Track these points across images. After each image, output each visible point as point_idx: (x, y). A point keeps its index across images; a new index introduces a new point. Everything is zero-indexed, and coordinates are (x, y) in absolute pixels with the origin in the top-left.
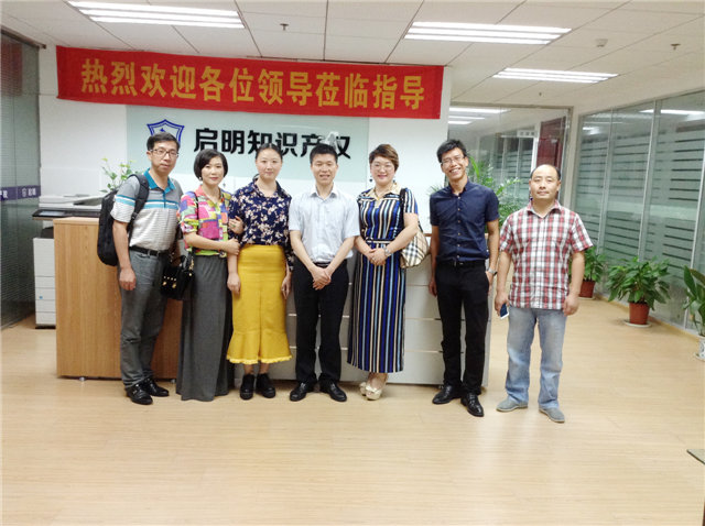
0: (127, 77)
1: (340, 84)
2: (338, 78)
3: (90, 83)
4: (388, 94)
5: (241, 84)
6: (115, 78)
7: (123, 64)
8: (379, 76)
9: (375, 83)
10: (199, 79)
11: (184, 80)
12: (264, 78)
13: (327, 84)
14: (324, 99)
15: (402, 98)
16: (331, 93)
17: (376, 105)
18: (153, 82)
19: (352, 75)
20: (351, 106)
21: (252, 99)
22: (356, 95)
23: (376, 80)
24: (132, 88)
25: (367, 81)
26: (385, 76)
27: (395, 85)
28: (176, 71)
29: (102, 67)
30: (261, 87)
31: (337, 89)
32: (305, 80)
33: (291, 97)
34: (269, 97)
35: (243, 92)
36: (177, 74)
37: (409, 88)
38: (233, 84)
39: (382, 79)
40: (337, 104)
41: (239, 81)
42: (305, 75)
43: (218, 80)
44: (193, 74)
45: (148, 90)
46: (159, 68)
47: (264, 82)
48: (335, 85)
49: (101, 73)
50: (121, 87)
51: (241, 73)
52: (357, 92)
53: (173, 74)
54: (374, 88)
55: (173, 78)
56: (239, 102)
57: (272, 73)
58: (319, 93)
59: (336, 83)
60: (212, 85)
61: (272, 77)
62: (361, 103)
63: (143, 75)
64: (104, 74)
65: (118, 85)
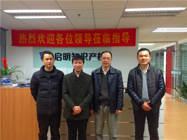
0: (33, 38)
1: (101, 37)
2: (100, 34)
3: (22, 41)
4: (117, 39)
5: (69, 38)
6: (29, 39)
7: (32, 34)
8: (114, 33)
9: (113, 35)
10: (55, 38)
11: (51, 38)
12: (76, 36)
13: (97, 37)
14: (96, 41)
15: (122, 39)
16: (98, 39)
17: (113, 42)
18: (41, 39)
19: (105, 33)
20: (105, 43)
21: (72, 43)
22: (107, 40)
23: (113, 34)
24: (35, 41)
25: (110, 35)
26: (116, 33)
27: (120, 36)
28: (48, 35)
29: (25, 36)
30: (75, 39)
31: (100, 38)
32: (90, 36)
33: (85, 41)
34: (78, 42)
35: (70, 41)
36: (49, 37)
37: (124, 36)
38: (66, 39)
39: (115, 34)
40: (100, 43)
41: (68, 37)
42: (90, 34)
43: (62, 37)
44: (54, 36)
45: (40, 42)
46: (43, 35)
47: (76, 37)
48: (99, 37)
49: (25, 37)
50: (31, 41)
51: (69, 35)
52: (107, 38)
53: (48, 36)
54: (113, 37)
55: (47, 38)
56: (68, 44)
57: (79, 34)
58: (94, 39)
59: (100, 36)
60: (60, 39)
61: (79, 35)
62: (108, 42)
63: (38, 37)
64: (26, 38)
65: (30, 41)
